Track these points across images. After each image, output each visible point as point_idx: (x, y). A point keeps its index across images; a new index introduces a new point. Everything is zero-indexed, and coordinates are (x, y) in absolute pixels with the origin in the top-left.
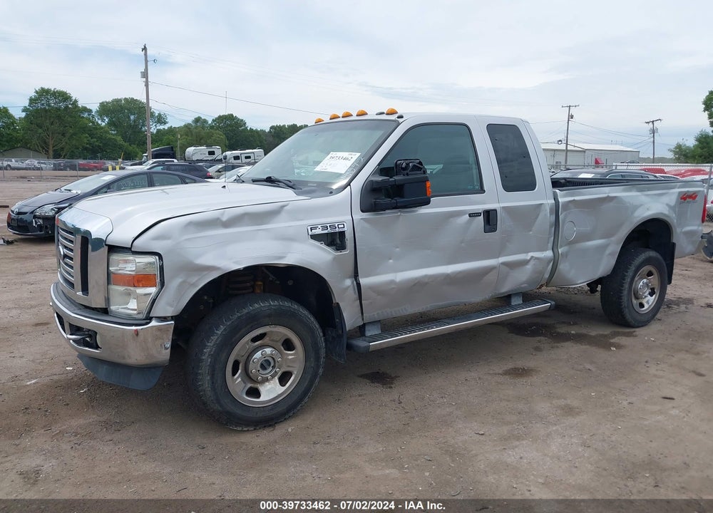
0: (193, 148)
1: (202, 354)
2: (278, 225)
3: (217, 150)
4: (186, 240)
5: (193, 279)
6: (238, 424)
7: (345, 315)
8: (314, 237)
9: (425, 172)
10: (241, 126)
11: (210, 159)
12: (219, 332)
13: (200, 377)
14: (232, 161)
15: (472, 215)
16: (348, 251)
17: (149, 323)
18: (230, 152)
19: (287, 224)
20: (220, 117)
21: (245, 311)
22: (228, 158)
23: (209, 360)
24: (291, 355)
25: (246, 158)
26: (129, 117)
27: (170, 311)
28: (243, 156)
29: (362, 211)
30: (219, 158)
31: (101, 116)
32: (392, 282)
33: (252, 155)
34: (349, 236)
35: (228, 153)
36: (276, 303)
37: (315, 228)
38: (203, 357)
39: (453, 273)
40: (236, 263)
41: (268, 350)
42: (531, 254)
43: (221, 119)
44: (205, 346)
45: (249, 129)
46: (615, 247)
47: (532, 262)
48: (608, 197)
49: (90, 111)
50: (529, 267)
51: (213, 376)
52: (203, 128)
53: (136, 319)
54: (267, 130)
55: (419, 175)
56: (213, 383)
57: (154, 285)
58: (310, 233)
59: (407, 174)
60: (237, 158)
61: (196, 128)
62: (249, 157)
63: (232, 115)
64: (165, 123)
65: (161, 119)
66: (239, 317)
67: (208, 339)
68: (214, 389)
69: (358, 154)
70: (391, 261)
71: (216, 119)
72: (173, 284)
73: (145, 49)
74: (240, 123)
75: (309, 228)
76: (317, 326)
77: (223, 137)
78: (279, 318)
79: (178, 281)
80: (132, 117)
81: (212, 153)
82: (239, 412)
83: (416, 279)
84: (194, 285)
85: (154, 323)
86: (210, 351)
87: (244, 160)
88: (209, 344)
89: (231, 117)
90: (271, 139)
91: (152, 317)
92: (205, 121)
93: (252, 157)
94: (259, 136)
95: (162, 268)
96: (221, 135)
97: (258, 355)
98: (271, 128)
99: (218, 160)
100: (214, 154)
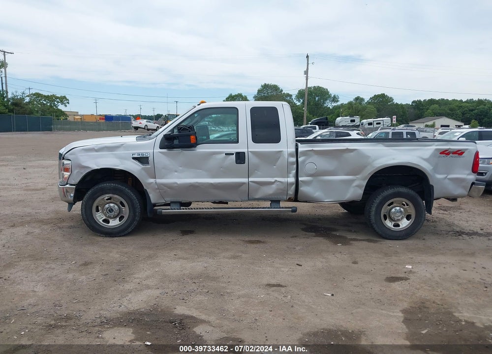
0: (340, 118)
2: (119, 152)
3: (357, 119)
4: (80, 155)
5: (82, 171)
7: (151, 195)
8: (134, 158)
10: (390, 102)
11: (351, 125)
14: (367, 126)
15: (227, 154)
16: (150, 166)
18: (366, 120)
19: (123, 152)
21: (100, 186)
22: (364, 124)
24: (124, 209)
25: (377, 124)
26: (315, 98)
27: (74, 182)
28: (375, 123)
29: (160, 148)
30: (358, 124)
31: (298, 99)
32: (176, 183)
33: (381, 122)
34: (151, 159)
35: (364, 121)
36: (114, 185)
37: (134, 155)
39: (215, 183)
40: (97, 166)
41: (112, 205)
42: (275, 179)
45: (395, 103)
46: (361, 182)
47: (276, 184)
48: (347, 149)
49: (291, 96)
52: (360, 104)
53: (63, 184)
57: (69, 172)
58: (132, 156)
60: (370, 124)
61: (355, 104)
62: (380, 123)
63: (384, 94)
64: (338, 101)
65: (335, 99)
66: (97, 188)
70: (176, 173)
71: (373, 97)
72: (75, 172)
73: (307, 57)
74: (390, 100)
75: (132, 154)
76: (135, 198)
77: (374, 109)
78: (115, 191)
79: (77, 170)
80: (317, 99)
81: (353, 121)
83: (190, 183)
85: (68, 186)
87: (376, 126)
89: (383, 96)
90: (412, 110)
91: (68, 184)
92: (362, 100)
93: (382, 124)
96: (372, 108)
97: (107, 206)
98: (412, 102)
99: (357, 126)
100: (354, 122)
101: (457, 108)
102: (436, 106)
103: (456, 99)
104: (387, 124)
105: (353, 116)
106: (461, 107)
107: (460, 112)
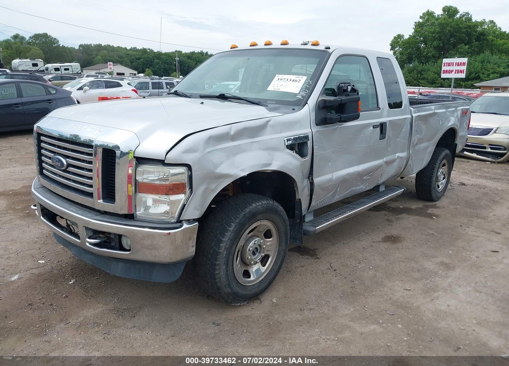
0: (18, 60)
1: (219, 248)
3: (40, 62)
4: (209, 152)
5: (213, 186)
6: (239, 301)
7: (302, 208)
8: (289, 147)
9: (358, 94)
10: (55, 44)
11: (33, 69)
12: (231, 229)
13: (218, 267)
14: (54, 72)
15: (374, 127)
16: (309, 158)
17: (181, 226)
18: (51, 65)
19: (271, 137)
20: (36, 35)
21: (247, 210)
22: (49, 69)
23: (225, 253)
24: (270, 241)
25: (65, 69)
27: (197, 214)
28: (63, 69)
29: (317, 125)
30: (42, 69)
33: (70, 68)
34: (309, 145)
35: (49, 65)
36: (265, 202)
37: (290, 140)
38: (221, 251)
41: (258, 240)
42: (397, 155)
43: (36, 36)
44: (221, 242)
45: (61, 46)
46: (432, 149)
47: (398, 160)
50: (396, 164)
51: (227, 265)
52: (21, 43)
53: (168, 223)
54: (77, 48)
55: (354, 96)
56: (227, 271)
57: (184, 193)
58: (286, 144)
59: (348, 95)
60: (57, 69)
61: (15, 43)
62: (68, 69)
63: (47, 34)
66: (244, 216)
67: (223, 236)
68: (227, 276)
69: (305, 78)
70: (330, 164)
71: (33, 37)
74: (54, 41)
75: (285, 139)
77: (40, 52)
78: (267, 214)
79: (203, 188)
81: (35, 65)
82: (240, 291)
84: (213, 191)
85: (185, 226)
86: (226, 245)
87: (64, 72)
88: (224, 239)
89: (45, 36)
90: (80, 55)
91: (182, 221)
92: (23, 38)
94: (71, 52)
95: (190, 178)
96: (38, 50)
97: (252, 244)
98: (79, 46)
99: (41, 71)
100: (37, 66)
101: (125, 56)
102: (105, 52)
103: (120, 46)
104: (77, 70)
105: (34, 59)
106: (129, 54)
107: (128, 59)
